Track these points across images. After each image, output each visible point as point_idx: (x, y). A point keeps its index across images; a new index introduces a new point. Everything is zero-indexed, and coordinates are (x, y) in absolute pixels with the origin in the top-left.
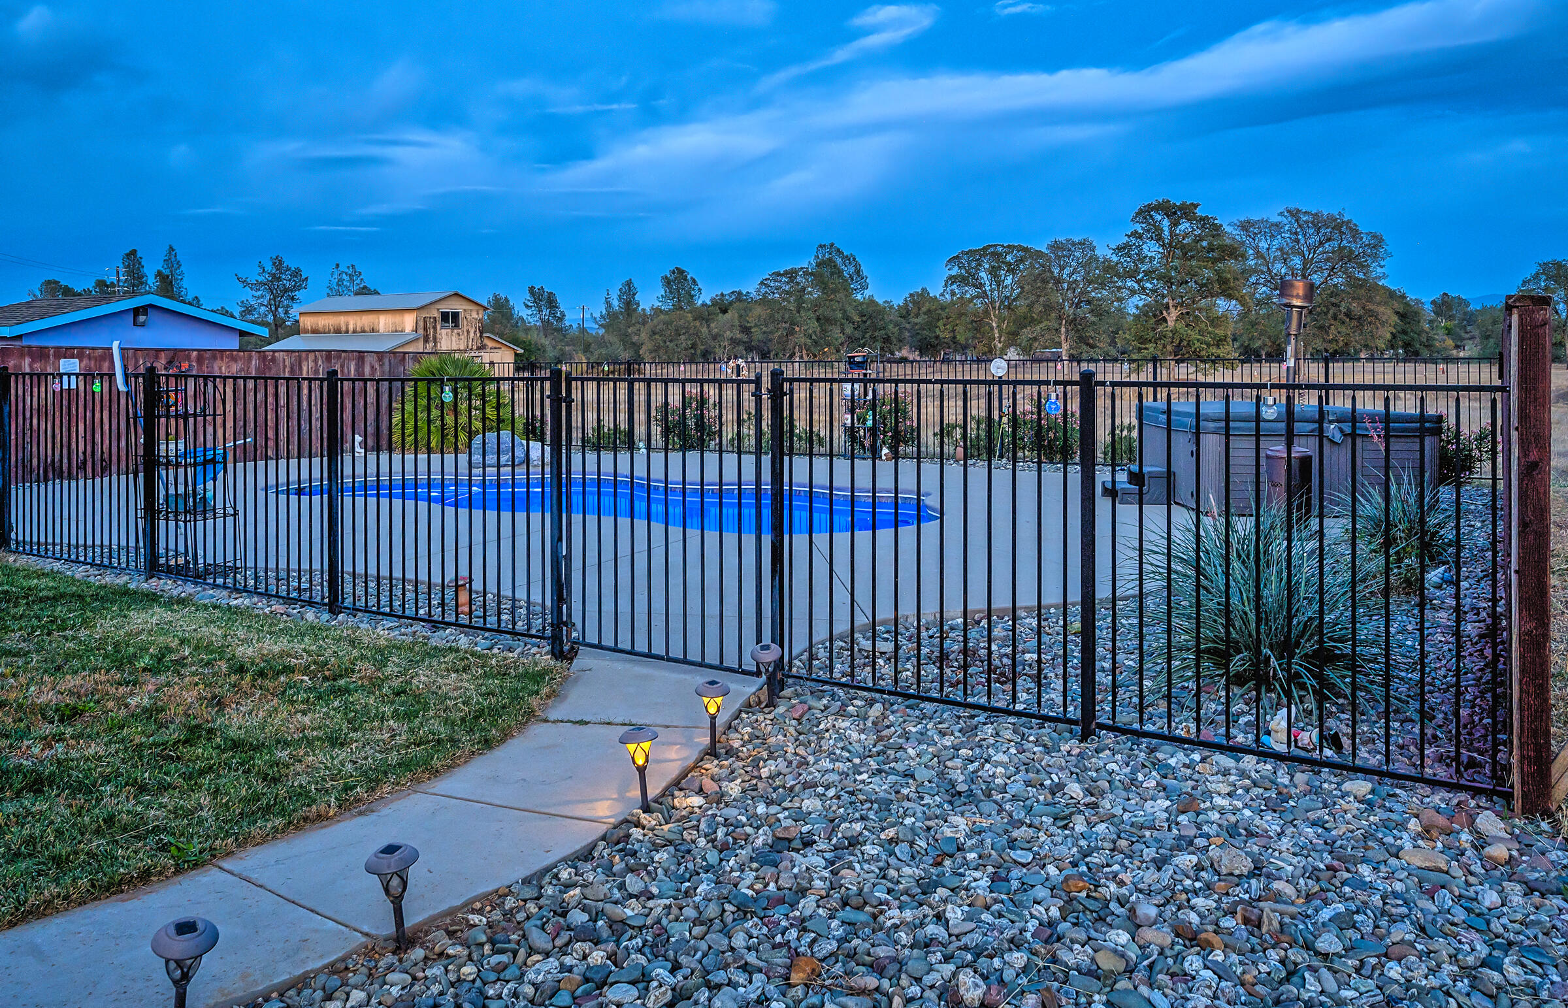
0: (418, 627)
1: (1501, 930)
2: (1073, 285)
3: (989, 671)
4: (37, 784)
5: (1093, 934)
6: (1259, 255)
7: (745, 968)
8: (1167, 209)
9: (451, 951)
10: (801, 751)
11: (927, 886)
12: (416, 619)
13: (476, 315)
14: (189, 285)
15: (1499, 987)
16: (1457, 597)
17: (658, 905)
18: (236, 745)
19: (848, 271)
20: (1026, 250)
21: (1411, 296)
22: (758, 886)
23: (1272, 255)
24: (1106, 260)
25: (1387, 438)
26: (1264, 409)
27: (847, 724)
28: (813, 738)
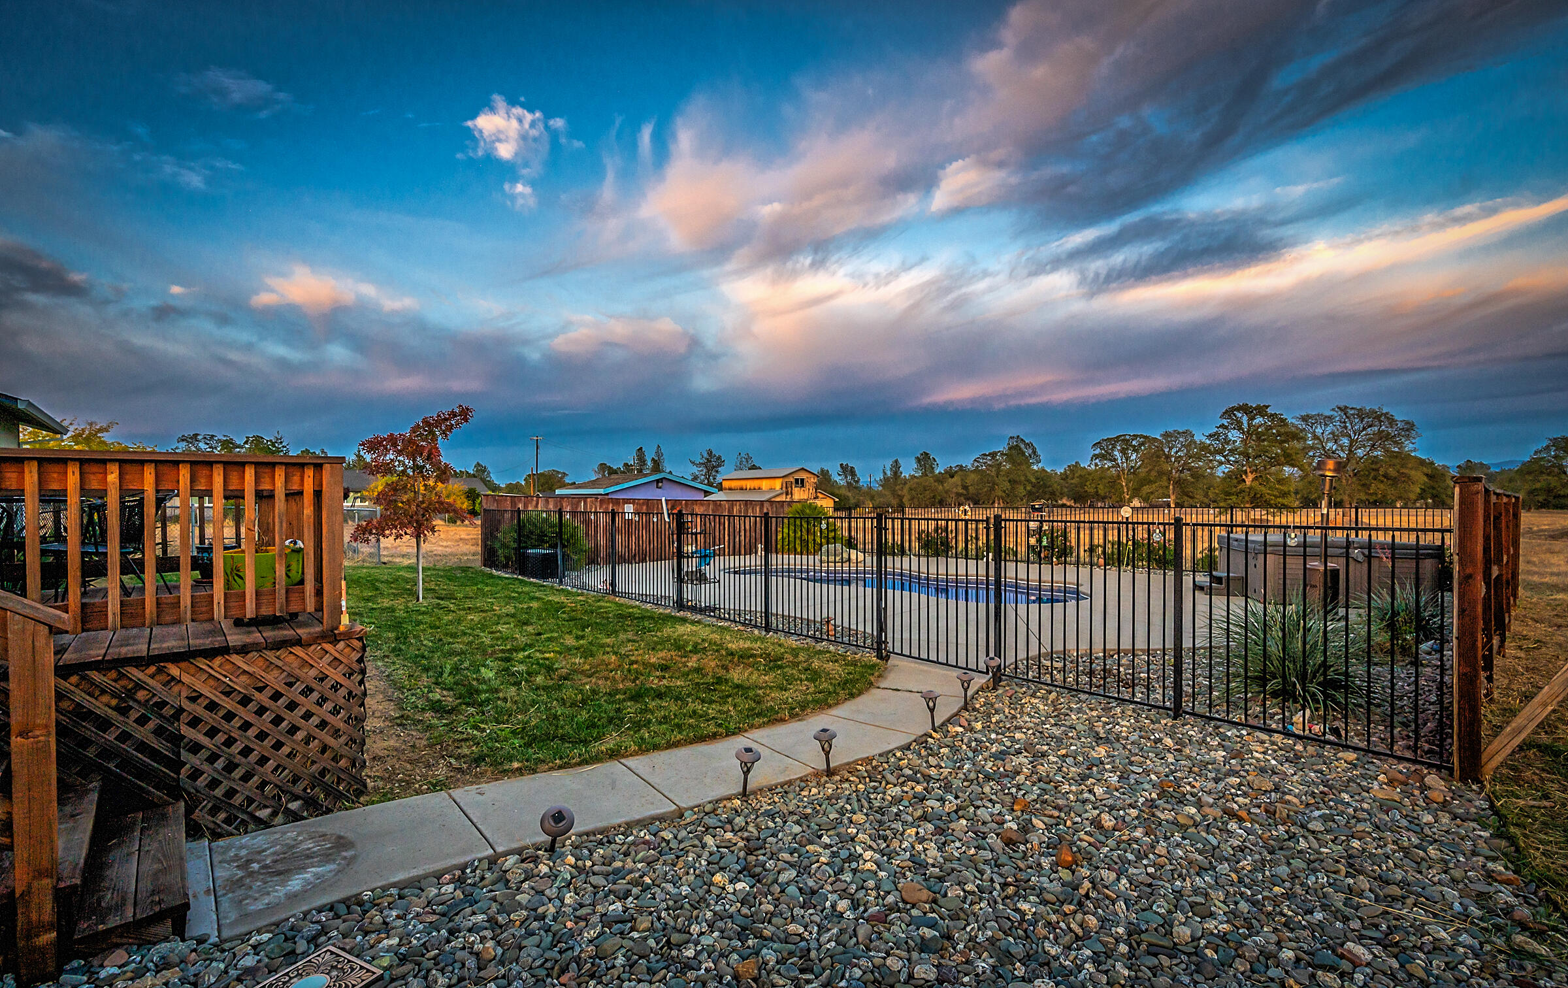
0: (809, 640)
1: (1430, 834)
2: (1178, 459)
3: (1119, 682)
4: (660, 695)
5: (1176, 807)
6: (1315, 437)
7: (990, 801)
8: (1245, 409)
9: (851, 779)
10: (1013, 712)
11: (1084, 778)
12: (807, 636)
13: (814, 480)
14: (667, 467)
15: (1423, 859)
16: (1441, 660)
17: (946, 771)
18: (738, 686)
19: (1028, 452)
20: (1146, 437)
21: (1438, 463)
22: (995, 768)
23: (1326, 437)
24: (1201, 443)
25: (1393, 559)
26: (1288, 540)
27: (1037, 701)
28: (1019, 706)
